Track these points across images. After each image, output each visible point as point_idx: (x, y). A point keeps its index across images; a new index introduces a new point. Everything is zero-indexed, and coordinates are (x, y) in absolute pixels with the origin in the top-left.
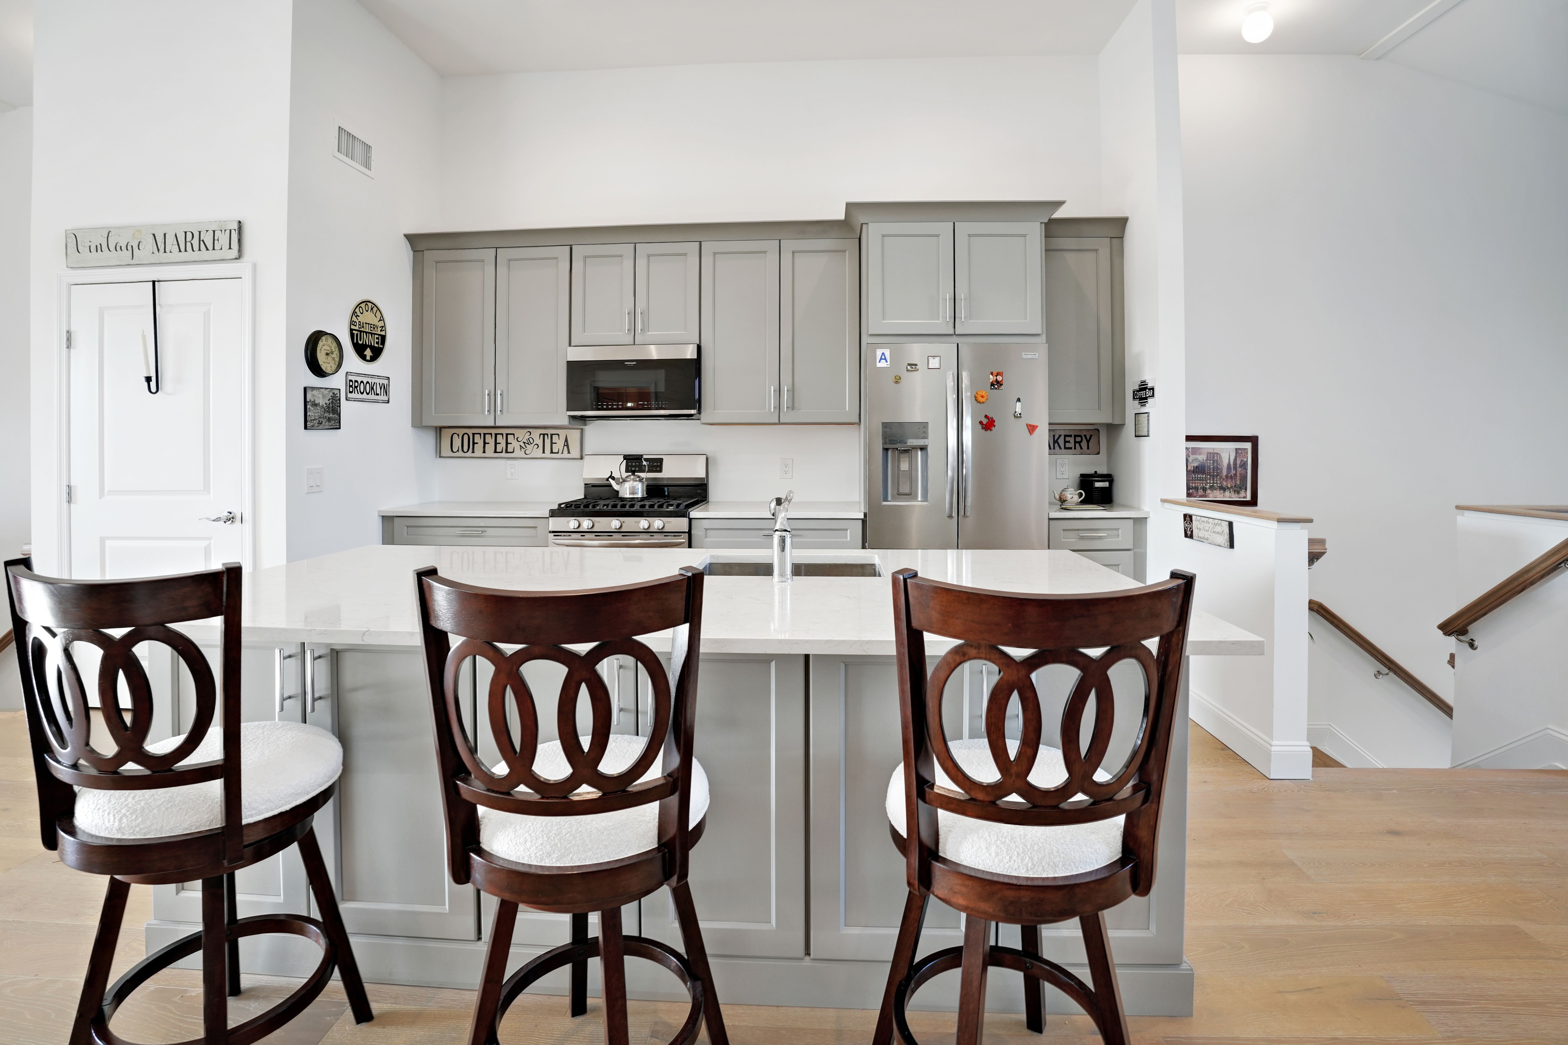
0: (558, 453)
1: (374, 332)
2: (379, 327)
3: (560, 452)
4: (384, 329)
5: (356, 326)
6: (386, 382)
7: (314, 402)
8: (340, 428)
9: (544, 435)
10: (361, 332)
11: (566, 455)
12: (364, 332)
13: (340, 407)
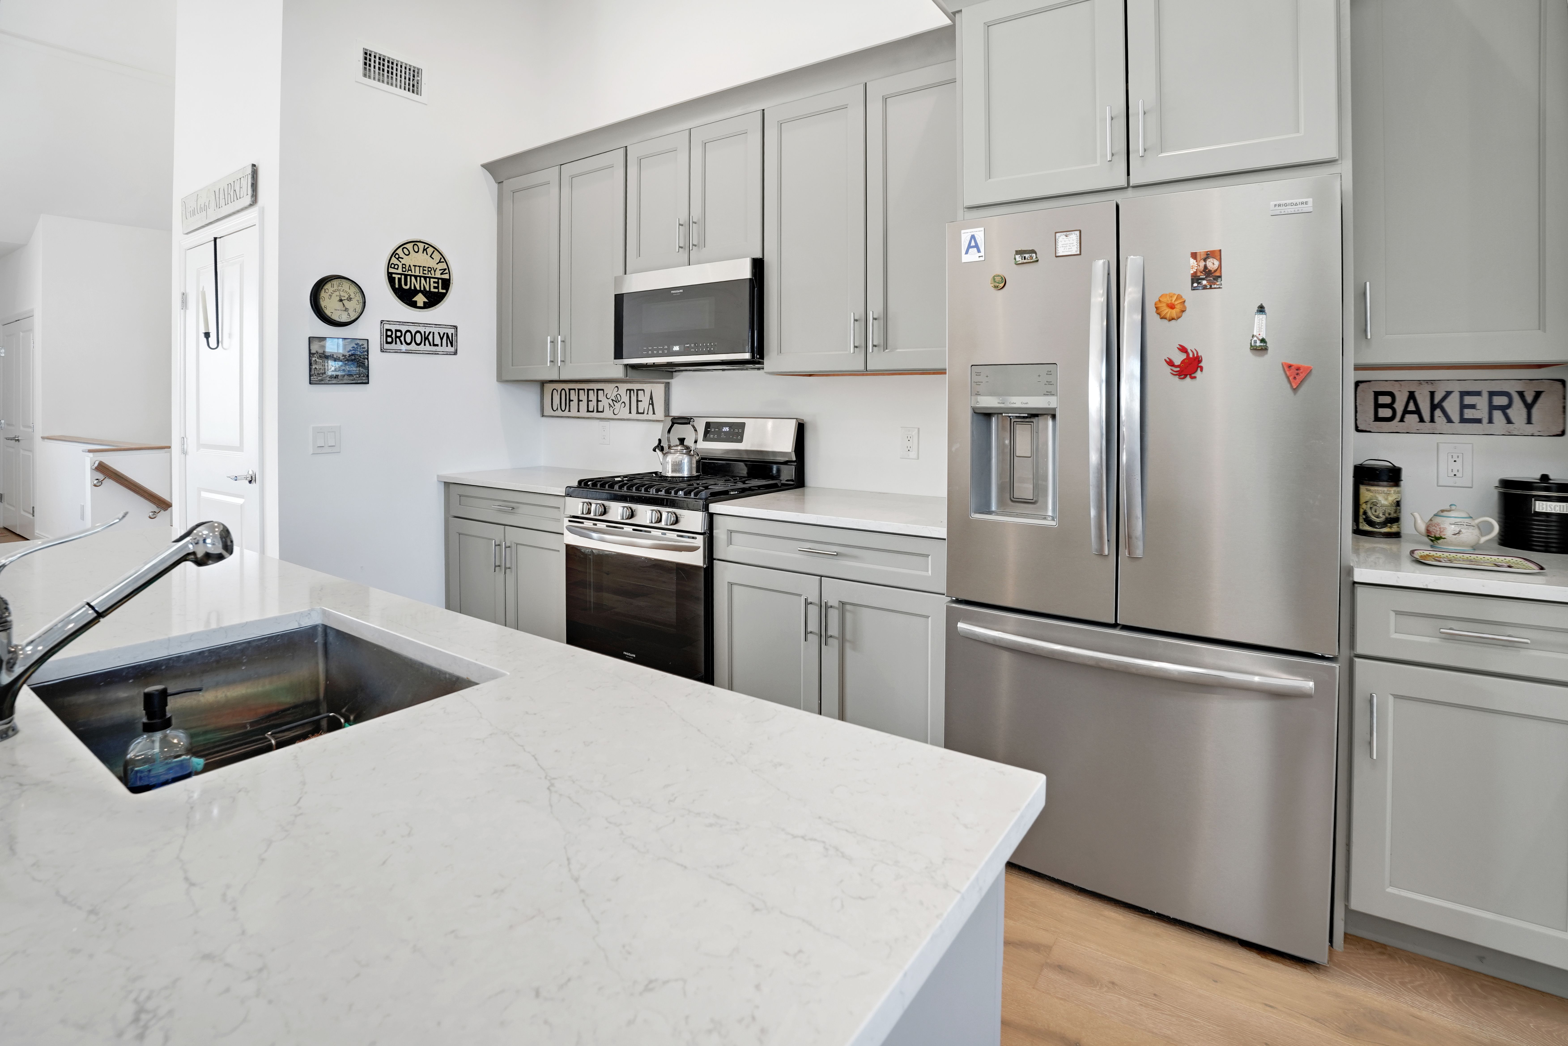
0: (643, 413)
1: (430, 275)
2: (438, 270)
3: (646, 412)
4: (447, 271)
5: (397, 269)
6: (453, 331)
7: (323, 354)
8: (368, 383)
9: (630, 390)
10: (406, 276)
11: (651, 416)
12: (411, 276)
13: (368, 359)
